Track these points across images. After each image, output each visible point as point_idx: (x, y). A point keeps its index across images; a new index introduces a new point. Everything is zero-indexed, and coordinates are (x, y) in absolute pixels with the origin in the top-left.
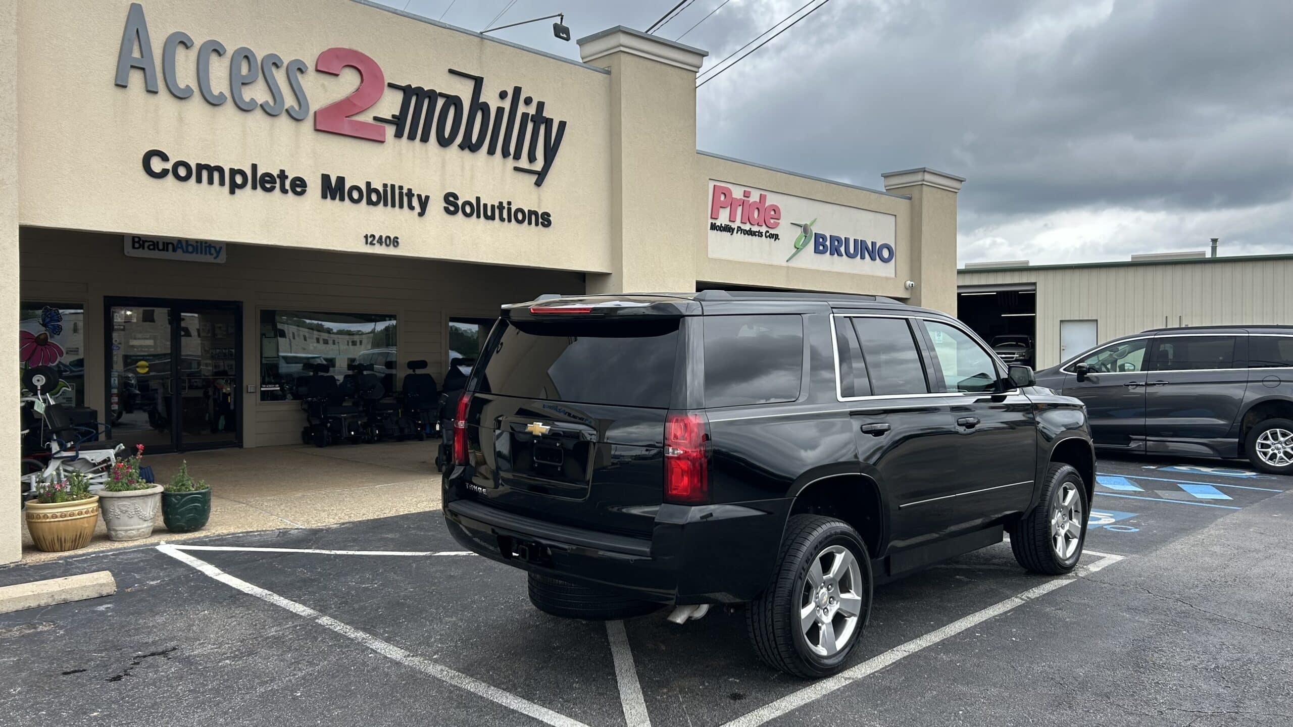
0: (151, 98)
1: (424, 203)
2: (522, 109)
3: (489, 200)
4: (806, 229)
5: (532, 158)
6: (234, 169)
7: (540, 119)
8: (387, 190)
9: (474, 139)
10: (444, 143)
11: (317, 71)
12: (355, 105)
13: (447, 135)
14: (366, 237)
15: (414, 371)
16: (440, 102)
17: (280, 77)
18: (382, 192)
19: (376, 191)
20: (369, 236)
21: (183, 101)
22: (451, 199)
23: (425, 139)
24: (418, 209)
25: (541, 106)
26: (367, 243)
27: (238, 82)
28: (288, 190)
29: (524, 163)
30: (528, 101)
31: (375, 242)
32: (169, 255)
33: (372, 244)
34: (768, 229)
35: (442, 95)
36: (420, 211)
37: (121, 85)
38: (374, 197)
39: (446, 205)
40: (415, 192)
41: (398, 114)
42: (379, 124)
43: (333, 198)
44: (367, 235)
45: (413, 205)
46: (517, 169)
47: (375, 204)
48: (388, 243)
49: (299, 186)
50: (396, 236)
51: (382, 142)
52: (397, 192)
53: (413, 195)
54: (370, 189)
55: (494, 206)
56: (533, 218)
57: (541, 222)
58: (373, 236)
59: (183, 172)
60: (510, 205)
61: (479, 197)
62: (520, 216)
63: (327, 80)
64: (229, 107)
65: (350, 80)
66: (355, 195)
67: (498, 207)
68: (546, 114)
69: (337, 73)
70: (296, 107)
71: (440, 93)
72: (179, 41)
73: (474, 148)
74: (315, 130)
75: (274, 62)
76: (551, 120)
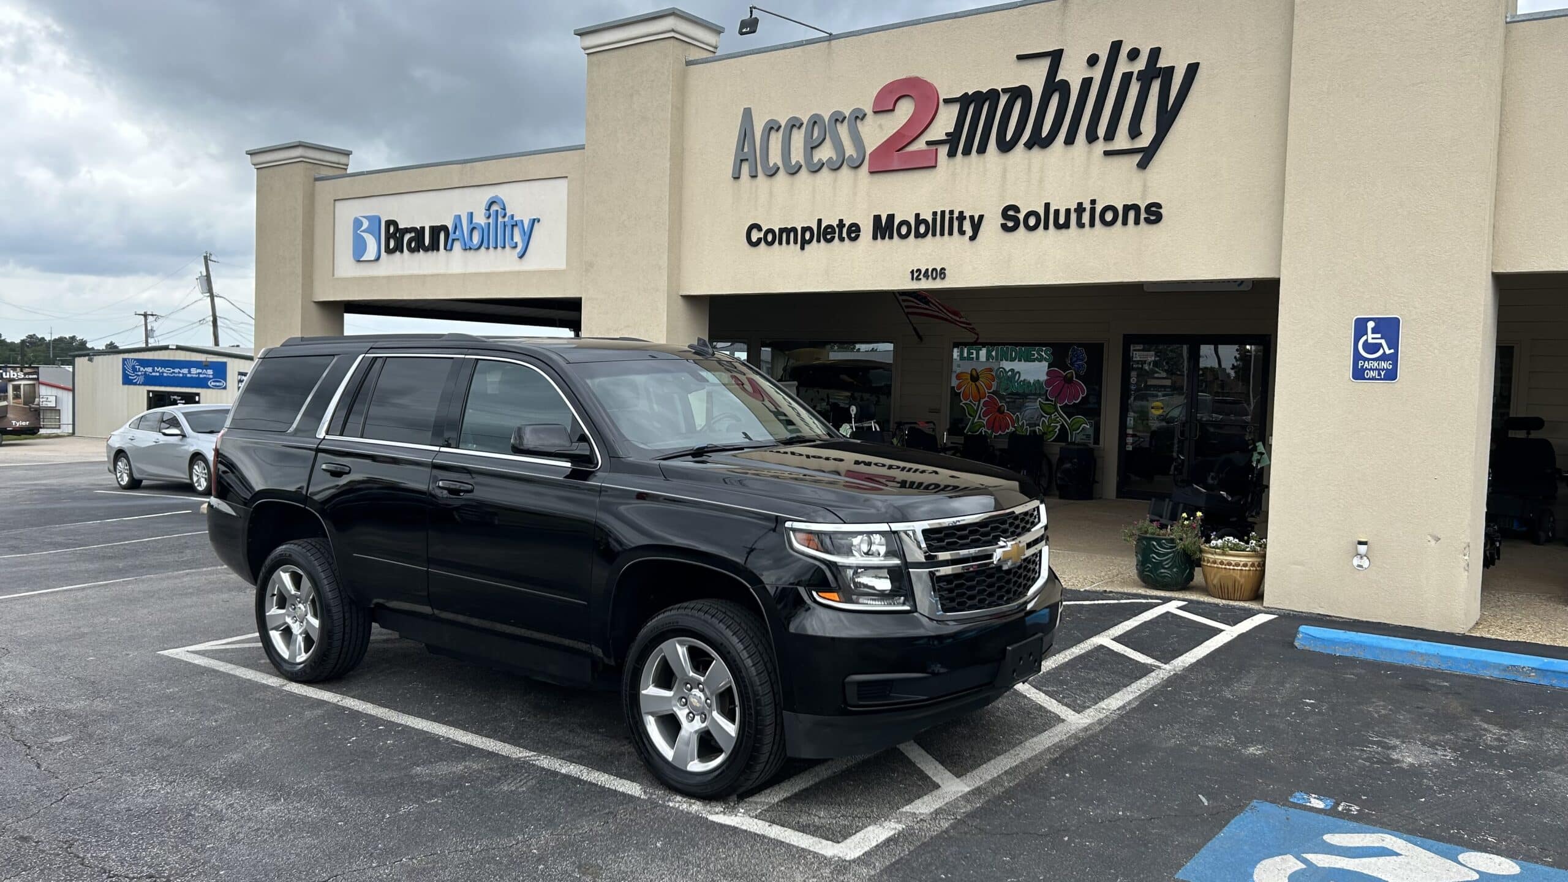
0: (753, 181)
1: (976, 225)
3: (1064, 203)
6: (805, 227)
7: (1152, 73)
8: (936, 218)
9: (1045, 131)
10: (1005, 147)
11: (875, 112)
12: (904, 135)
13: (1008, 138)
14: (912, 272)
16: (1003, 99)
17: (843, 130)
18: (930, 221)
19: (925, 221)
20: (915, 270)
22: (1011, 213)
23: (982, 150)
24: (969, 232)
25: (1155, 53)
26: (913, 279)
27: (812, 147)
28: (844, 238)
30: (1134, 54)
31: (921, 276)
33: (918, 279)
35: (1005, 91)
36: (972, 234)
37: (737, 178)
38: (923, 229)
40: (967, 214)
41: (952, 130)
42: (933, 148)
43: (883, 238)
45: (964, 229)
46: (1107, 153)
47: (924, 235)
48: (934, 276)
50: (944, 267)
51: (935, 167)
52: (947, 216)
53: (965, 218)
54: (919, 220)
55: (1070, 209)
56: (1132, 215)
57: (1145, 218)
58: (919, 271)
59: (770, 238)
60: (1095, 204)
61: (1049, 203)
62: (1109, 216)
63: (884, 119)
64: (804, 172)
65: (905, 110)
66: (904, 230)
67: (1075, 210)
68: (1162, 63)
69: (891, 108)
70: (855, 156)
71: (1002, 89)
72: (772, 127)
73: (1045, 143)
74: (871, 173)
75: (838, 119)
76: (1171, 69)
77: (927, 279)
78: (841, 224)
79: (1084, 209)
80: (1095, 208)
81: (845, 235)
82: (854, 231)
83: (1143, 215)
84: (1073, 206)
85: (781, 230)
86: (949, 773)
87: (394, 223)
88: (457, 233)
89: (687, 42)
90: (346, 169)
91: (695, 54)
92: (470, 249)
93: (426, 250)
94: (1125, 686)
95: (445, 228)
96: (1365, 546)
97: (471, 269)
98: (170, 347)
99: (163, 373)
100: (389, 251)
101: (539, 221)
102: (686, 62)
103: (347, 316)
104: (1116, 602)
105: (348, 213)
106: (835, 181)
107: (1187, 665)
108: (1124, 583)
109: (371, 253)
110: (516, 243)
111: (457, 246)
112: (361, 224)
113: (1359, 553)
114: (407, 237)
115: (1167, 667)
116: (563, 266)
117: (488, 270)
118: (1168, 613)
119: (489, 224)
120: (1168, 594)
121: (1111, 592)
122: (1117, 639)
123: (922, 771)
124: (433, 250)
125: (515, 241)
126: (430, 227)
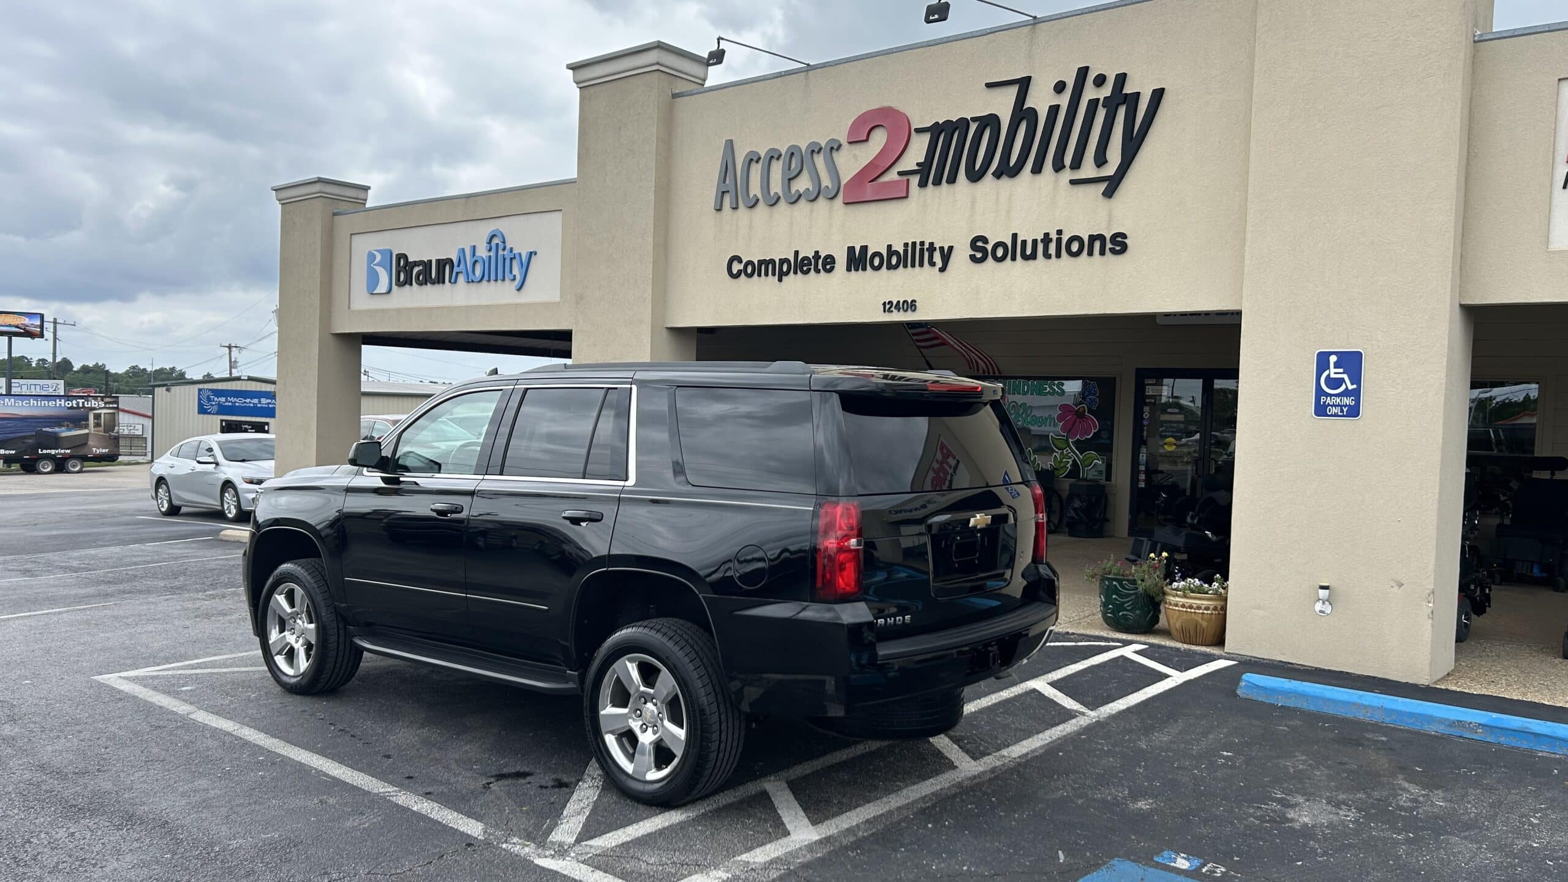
0: (734, 214)
1: (947, 254)
2: (1090, 93)
3: (1029, 233)
5: (1100, 160)
6: (782, 259)
7: (1114, 100)
8: (907, 250)
9: (1013, 160)
10: (975, 176)
11: (850, 143)
12: (878, 166)
13: (977, 167)
14: (884, 304)
16: (973, 127)
17: (820, 161)
18: (902, 253)
19: (897, 253)
20: (887, 302)
21: (753, 209)
22: (980, 244)
23: (952, 180)
24: (939, 264)
25: (1121, 79)
26: (885, 311)
27: (790, 178)
28: (820, 269)
29: (1088, 169)
30: (1100, 81)
31: (893, 309)
33: (890, 311)
35: (974, 119)
36: (941, 266)
37: (719, 210)
38: (894, 261)
39: (973, 253)
40: (937, 246)
41: (924, 160)
42: (905, 178)
43: (857, 270)
45: (935, 260)
46: (1073, 182)
47: (896, 267)
48: (906, 308)
50: (914, 298)
51: (908, 197)
52: (918, 247)
53: (935, 249)
54: (891, 251)
55: (1037, 240)
56: (1097, 245)
57: (1110, 249)
58: (890, 303)
59: (749, 270)
60: (1061, 234)
61: (1016, 234)
62: (1075, 247)
63: (858, 149)
64: (782, 203)
65: (879, 139)
66: (876, 262)
67: (1042, 241)
68: (1128, 89)
69: (865, 138)
70: (830, 186)
71: (971, 118)
72: (752, 159)
73: (1014, 172)
74: (846, 204)
75: (815, 150)
76: (1137, 95)
77: (899, 311)
78: (817, 255)
79: (1051, 240)
80: (1061, 238)
81: (820, 267)
82: (829, 264)
83: (1109, 245)
84: (1040, 237)
85: (761, 262)
86: (807, 820)
87: (405, 257)
88: (461, 266)
89: (673, 75)
90: (365, 204)
91: (681, 86)
92: (473, 281)
93: (433, 283)
94: (1038, 733)
95: (450, 261)
96: (1327, 591)
97: (474, 302)
98: (242, 378)
99: (235, 402)
100: (400, 284)
101: (536, 254)
102: (672, 94)
103: (364, 347)
104: (1073, 644)
105: (364, 246)
106: (812, 211)
107: (1114, 712)
108: (1090, 625)
109: (383, 287)
110: (515, 276)
111: (461, 279)
112: (374, 257)
113: (1321, 598)
114: (416, 270)
115: (1092, 714)
116: (558, 299)
117: (488, 303)
118: (1122, 656)
119: (490, 257)
120: (1130, 637)
121: (1073, 634)
122: (1053, 684)
123: (780, 817)
124: (439, 283)
125: (514, 273)
126: (436, 260)
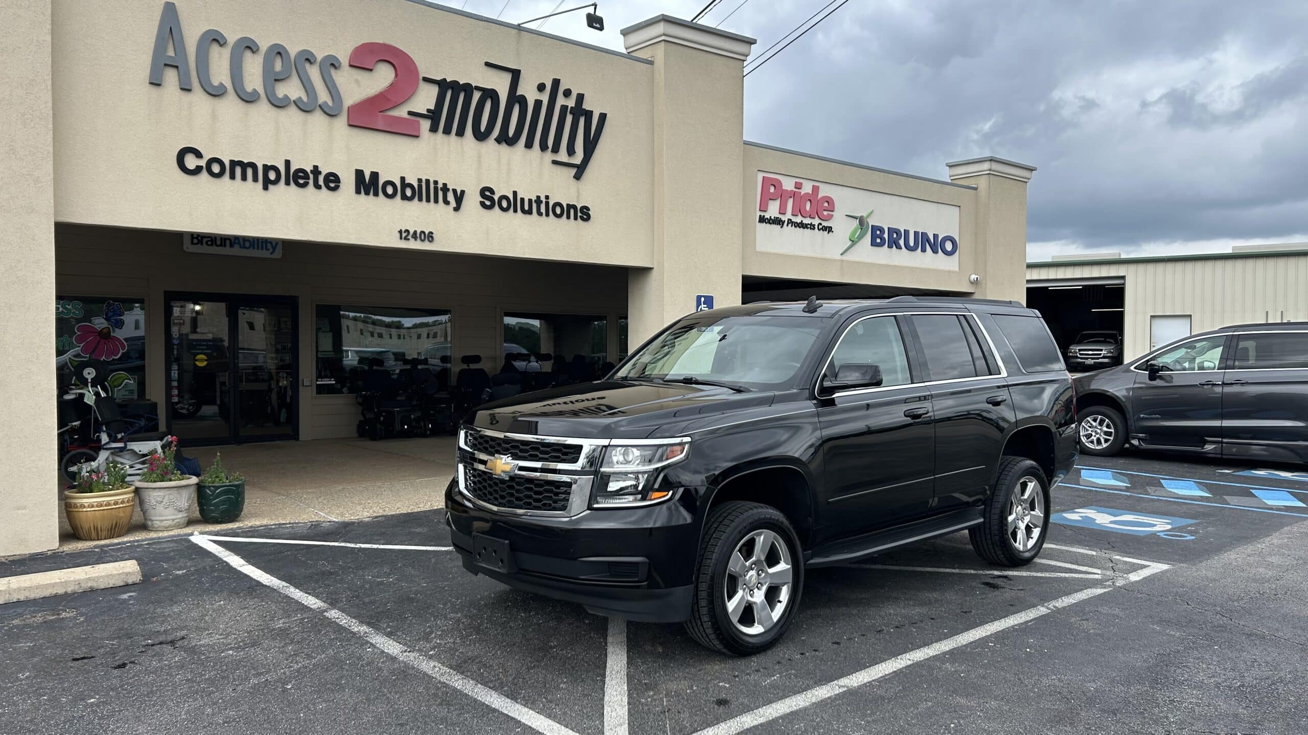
0: (185, 95)
1: (460, 198)
2: (561, 101)
3: (527, 194)
4: (862, 221)
5: (571, 151)
6: (267, 165)
7: (579, 111)
8: (422, 185)
9: (511, 133)
10: (480, 136)
11: (351, 66)
12: (388, 100)
13: (483, 129)
14: (400, 232)
15: (468, 366)
16: (477, 96)
17: (314, 73)
18: (416, 187)
19: (411, 186)
20: (403, 230)
21: (217, 98)
22: (488, 193)
23: (460, 133)
24: (453, 203)
25: (580, 98)
26: (401, 238)
27: (273, 79)
28: (321, 186)
29: (563, 156)
30: (567, 93)
31: (410, 237)
32: (226, 251)
33: (406, 239)
34: (820, 221)
35: (478, 88)
36: (455, 206)
37: (156, 83)
38: (409, 192)
39: (482, 200)
40: (450, 187)
41: (432, 108)
42: (414, 118)
43: (367, 193)
44: (401, 230)
45: (448, 199)
46: (555, 162)
47: (410, 199)
48: (423, 238)
49: (332, 182)
50: (431, 231)
51: (417, 137)
52: (432, 186)
53: (448, 190)
54: (405, 184)
55: (532, 199)
56: (572, 212)
57: (580, 216)
58: (407, 231)
59: (216, 168)
60: (548, 199)
61: (516, 192)
62: (558, 210)
63: (361, 76)
64: (262, 103)
66: (389, 190)
67: (535, 201)
68: (585, 107)
69: (370, 68)
70: (330, 103)
71: (476, 86)
72: (213, 39)
73: (511, 141)
74: (349, 125)
75: (308, 58)
76: (591, 112)
77: (415, 240)
78: (316, 171)
79: (542, 202)
80: (548, 202)
81: (321, 182)
85: (233, 164)
106: (303, 123)
